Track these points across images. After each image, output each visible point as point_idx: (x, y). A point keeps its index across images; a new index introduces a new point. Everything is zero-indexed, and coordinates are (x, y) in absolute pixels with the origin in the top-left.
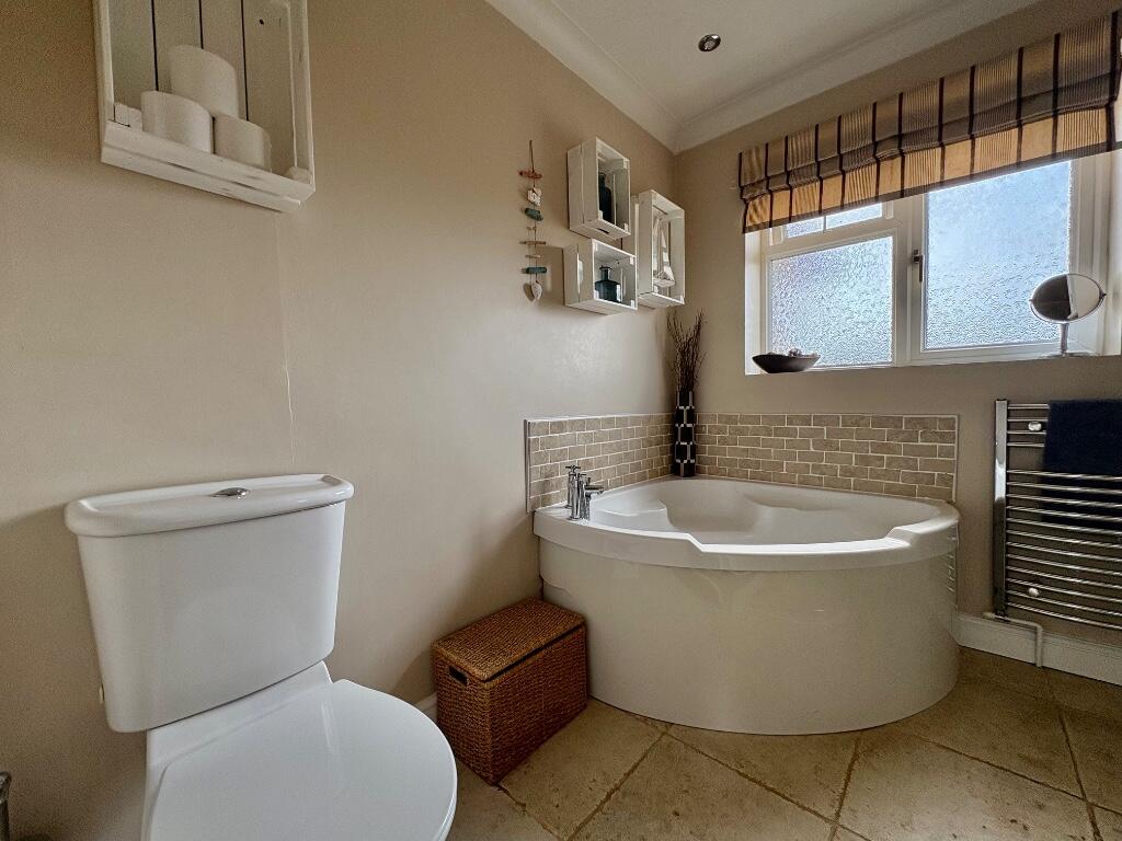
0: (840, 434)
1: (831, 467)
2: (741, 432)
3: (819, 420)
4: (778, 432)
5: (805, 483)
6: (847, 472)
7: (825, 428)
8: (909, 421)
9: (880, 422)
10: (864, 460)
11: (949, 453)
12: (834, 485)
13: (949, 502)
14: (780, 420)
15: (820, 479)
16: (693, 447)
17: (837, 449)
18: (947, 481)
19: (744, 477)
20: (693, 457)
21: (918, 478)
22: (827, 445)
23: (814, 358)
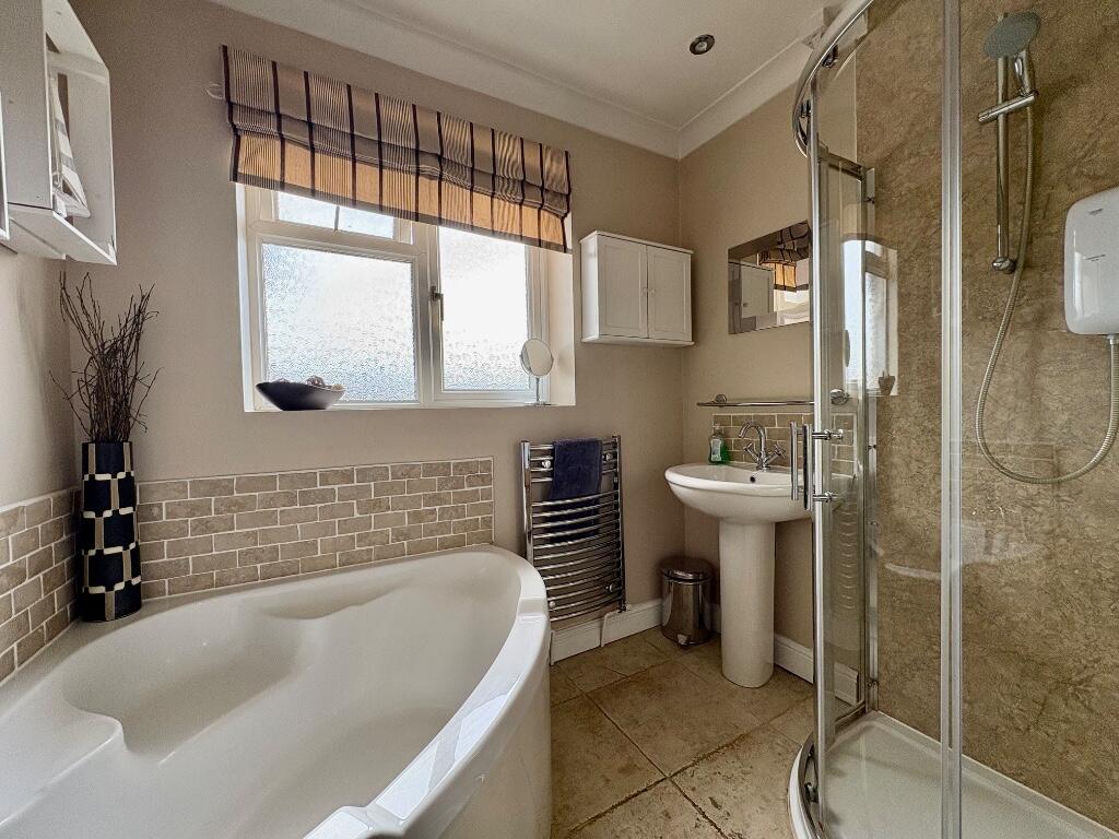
0: (390, 489)
1: (382, 532)
2: (241, 505)
3: (364, 474)
4: (306, 498)
5: (350, 563)
6: (399, 535)
7: (372, 483)
8: (456, 466)
9: (430, 469)
10: (417, 517)
11: (487, 495)
12: (387, 556)
13: (492, 543)
14: (309, 479)
15: (370, 551)
16: (136, 554)
17: (388, 509)
18: (487, 523)
19: (251, 582)
20: (136, 572)
21: (465, 526)
22: (377, 505)
23: (338, 391)
